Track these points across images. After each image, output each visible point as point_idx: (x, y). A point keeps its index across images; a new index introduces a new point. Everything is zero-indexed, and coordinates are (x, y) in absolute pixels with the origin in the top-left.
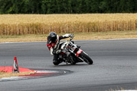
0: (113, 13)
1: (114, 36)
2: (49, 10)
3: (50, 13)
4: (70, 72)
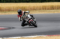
0: (33, 2)
1: (33, 13)
4: (14, 28)
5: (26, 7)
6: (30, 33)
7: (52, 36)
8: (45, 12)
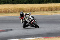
2: (2, 2)
3: (3, 4)
4: (11, 30)
5: (24, 8)
6: (28, 35)
7: (50, 38)
8: (43, 14)
